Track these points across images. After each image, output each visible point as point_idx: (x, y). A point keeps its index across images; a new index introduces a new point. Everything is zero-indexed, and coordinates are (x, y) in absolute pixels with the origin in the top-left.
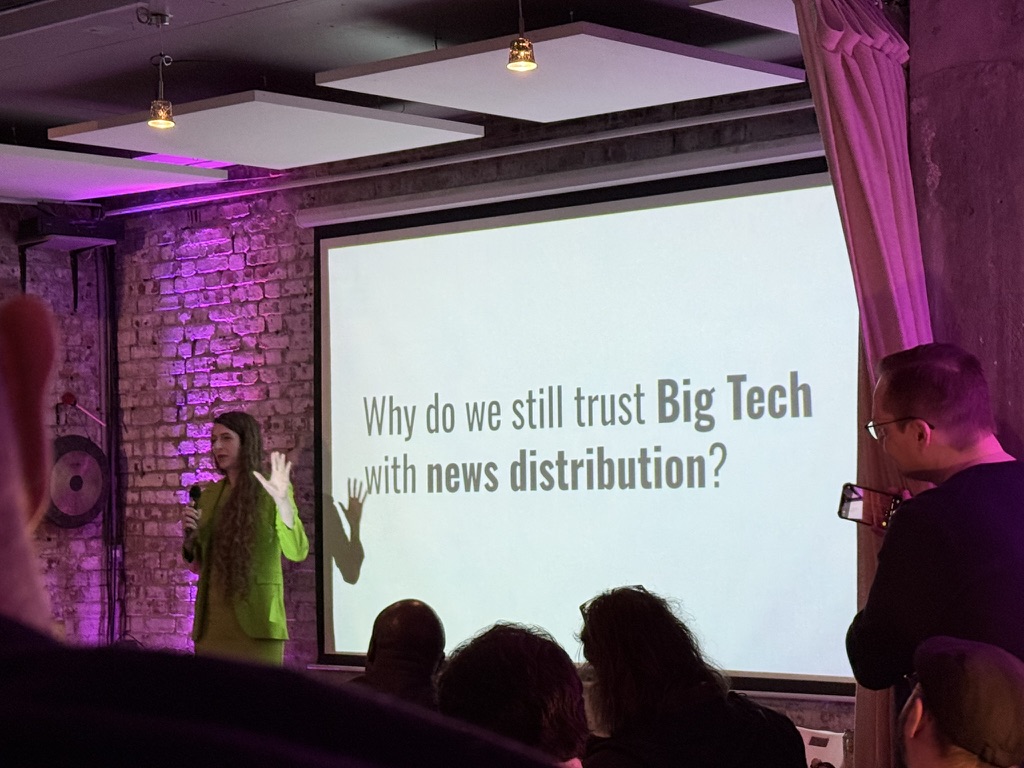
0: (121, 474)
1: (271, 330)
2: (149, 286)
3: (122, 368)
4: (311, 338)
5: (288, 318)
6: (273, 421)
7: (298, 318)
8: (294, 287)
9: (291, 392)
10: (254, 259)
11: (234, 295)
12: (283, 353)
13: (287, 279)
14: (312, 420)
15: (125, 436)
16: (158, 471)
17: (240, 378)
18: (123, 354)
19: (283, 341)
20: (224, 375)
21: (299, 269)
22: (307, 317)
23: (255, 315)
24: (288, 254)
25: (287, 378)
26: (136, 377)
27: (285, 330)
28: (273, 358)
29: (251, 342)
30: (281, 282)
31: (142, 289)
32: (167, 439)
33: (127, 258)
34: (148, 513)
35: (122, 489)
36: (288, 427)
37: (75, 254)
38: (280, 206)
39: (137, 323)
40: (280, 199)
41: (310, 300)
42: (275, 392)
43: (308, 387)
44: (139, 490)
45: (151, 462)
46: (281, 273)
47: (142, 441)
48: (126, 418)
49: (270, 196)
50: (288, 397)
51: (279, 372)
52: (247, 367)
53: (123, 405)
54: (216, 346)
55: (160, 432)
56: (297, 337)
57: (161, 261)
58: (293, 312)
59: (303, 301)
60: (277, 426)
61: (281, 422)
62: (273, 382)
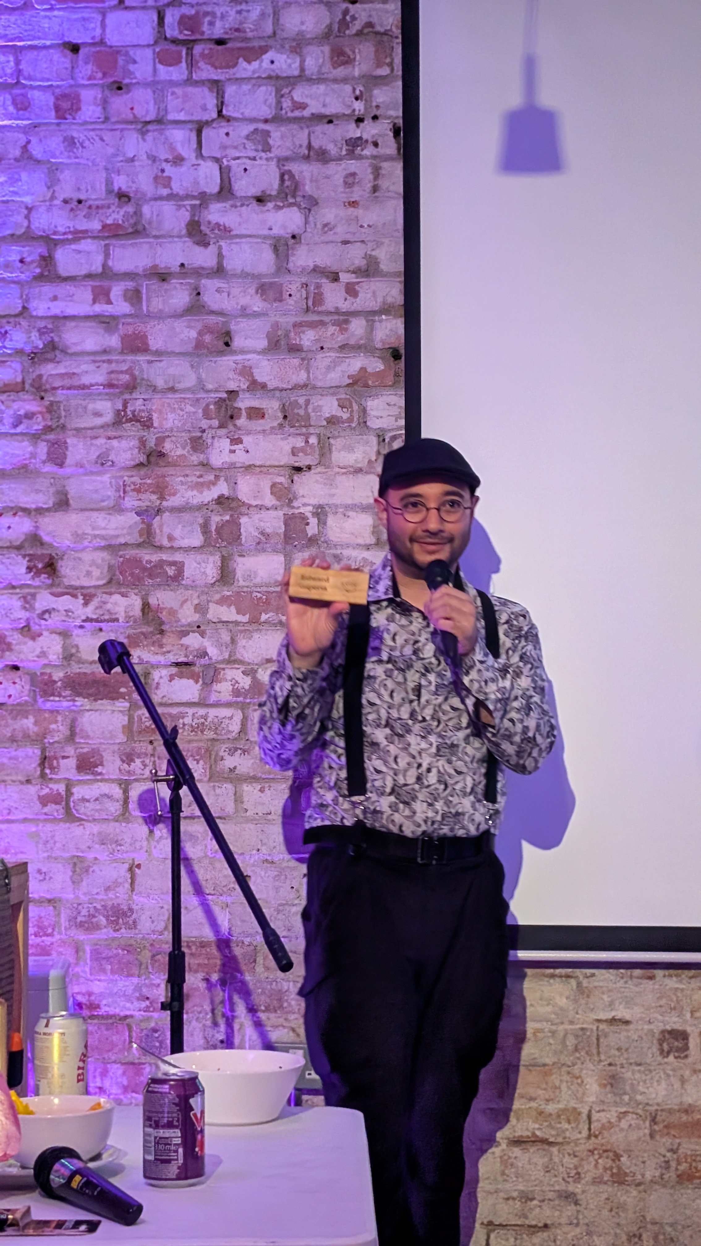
1: (243, 191)
5: (300, 168)
6: (244, 402)
8: (323, 99)
9: (308, 338)
12: (281, 246)
19: (284, 219)
20: (80, 289)
21: (343, 58)
23: (188, 152)
24: (305, 20)
25: (293, 305)
27: (287, 195)
28: (248, 257)
30: (281, 83)
36: (294, 419)
41: (384, 131)
42: (249, 336)
46: (280, 62)
50: (295, 349)
51: (268, 290)
52: (159, 273)
54: (53, 221)
56: (330, 213)
60: (257, 413)
62: (245, 313)
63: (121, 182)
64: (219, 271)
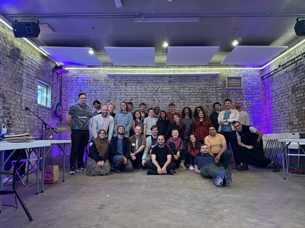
3: (62, 94)
7: (105, 89)
9: (103, 99)
12: (101, 93)
15: (63, 104)
18: (63, 91)
19: (101, 92)
23: (95, 87)
26: (66, 95)
28: (99, 94)
31: (68, 82)
37: (58, 74)
39: (67, 87)
50: (102, 100)
58: (104, 88)
62: (98, 98)
63: (90, 89)
64: (97, 95)
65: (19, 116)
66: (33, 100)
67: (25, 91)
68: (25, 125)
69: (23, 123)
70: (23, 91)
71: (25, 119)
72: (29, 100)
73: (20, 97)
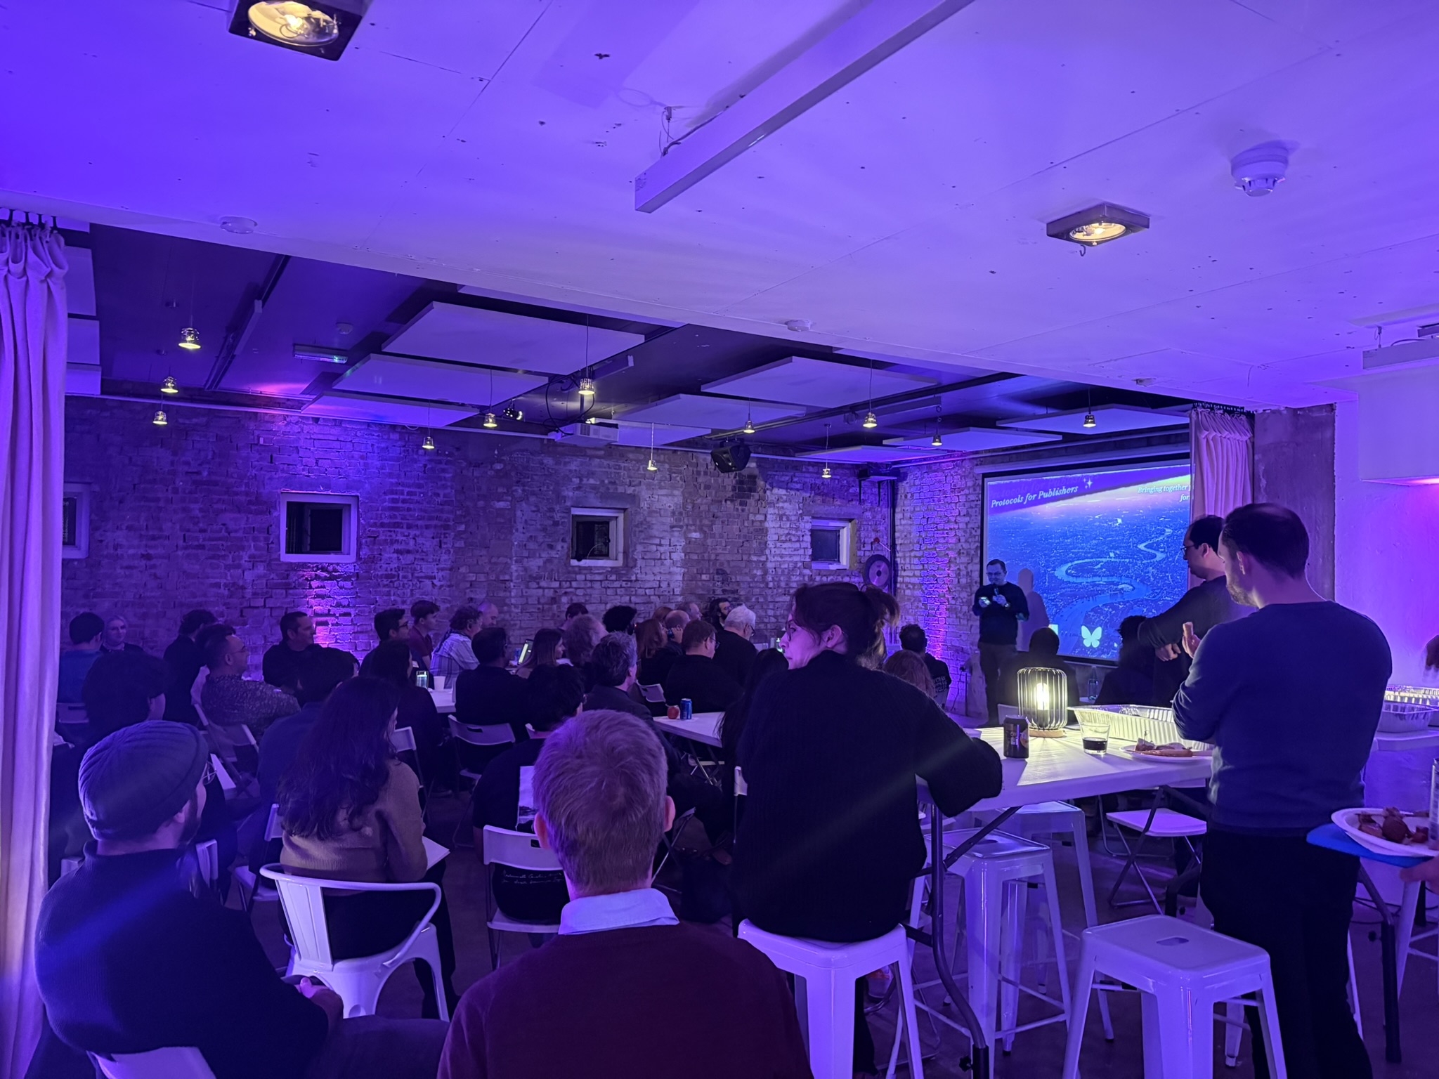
0: (896, 571)
1: (962, 514)
2: (909, 495)
3: (896, 528)
4: (979, 518)
5: (970, 510)
7: (974, 510)
8: (972, 497)
9: (970, 540)
10: (955, 485)
11: (946, 500)
13: (969, 494)
14: (979, 552)
15: (897, 555)
16: (911, 570)
17: (947, 533)
18: (897, 522)
19: (967, 519)
20: (941, 532)
21: (975, 490)
22: (978, 509)
23: (955, 508)
24: (970, 484)
25: (968, 534)
26: (903, 532)
27: (967, 514)
28: (962, 526)
29: (953, 519)
30: (967, 495)
32: (915, 557)
33: (900, 484)
34: (906, 586)
35: (896, 576)
36: (968, 554)
37: (879, 483)
38: (967, 464)
39: (904, 510)
40: (967, 461)
41: (979, 503)
42: (963, 540)
43: (978, 538)
44: (903, 577)
45: (909, 566)
46: (966, 491)
47: (904, 557)
48: (898, 548)
49: (963, 460)
51: (965, 532)
52: (951, 529)
53: (897, 542)
54: (937, 520)
55: (913, 554)
56: (973, 518)
57: (914, 485)
58: (972, 507)
59: (976, 503)
61: (965, 552)
65: (761, 600)
66: (796, 563)
67: (773, 550)
68: (775, 616)
69: (770, 612)
70: (767, 552)
71: (777, 605)
72: (786, 566)
73: (761, 564)
